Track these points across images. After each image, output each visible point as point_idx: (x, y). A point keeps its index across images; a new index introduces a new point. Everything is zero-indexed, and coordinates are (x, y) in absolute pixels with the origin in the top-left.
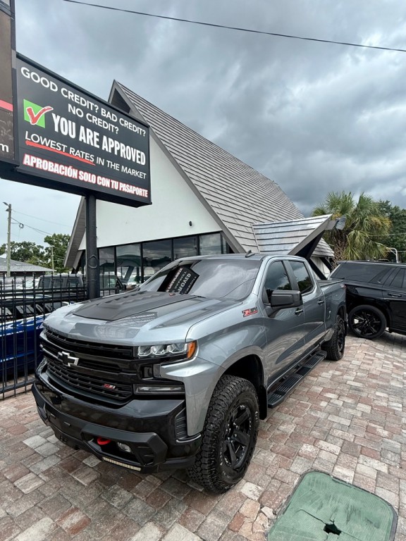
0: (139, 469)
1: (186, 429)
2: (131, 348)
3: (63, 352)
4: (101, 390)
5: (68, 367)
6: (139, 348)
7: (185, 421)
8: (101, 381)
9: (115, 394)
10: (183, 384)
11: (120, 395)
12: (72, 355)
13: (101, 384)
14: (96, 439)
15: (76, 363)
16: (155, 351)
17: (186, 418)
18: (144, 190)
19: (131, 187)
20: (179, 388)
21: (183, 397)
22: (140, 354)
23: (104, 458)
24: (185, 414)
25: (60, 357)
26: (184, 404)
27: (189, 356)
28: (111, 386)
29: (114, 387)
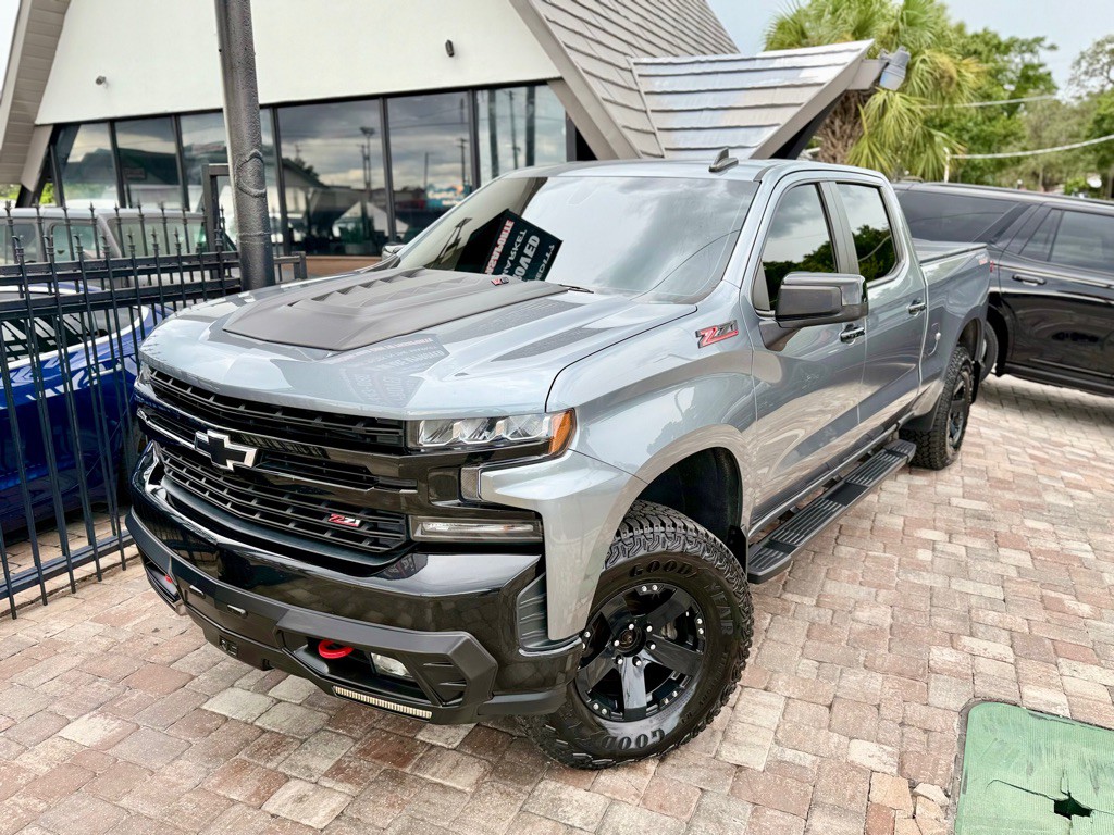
0: (428, 714)
1: (544, 624)
2: (400, 424)
3: (210, 433)
4: (323, 530)
5: (228, 472)
6: (422, 424)
7: (544, 606)
8: (321, 509)
9: (361, 538)
10: (538, 516)
11: (376, 542)
12: (235, 438)
13: (321, 515)
14: (315, 645)
15: (249, 462)
16: (464, 434)
17: (545, 598)
20: (529, 528)
21: (537, 548)
22: (424, 439)
23: (338, 690)
24: (542, 588)
25: (201, 444)
26: (540, 568)
27: (554, 448)
28: (349, 520)
29: (358, 522)
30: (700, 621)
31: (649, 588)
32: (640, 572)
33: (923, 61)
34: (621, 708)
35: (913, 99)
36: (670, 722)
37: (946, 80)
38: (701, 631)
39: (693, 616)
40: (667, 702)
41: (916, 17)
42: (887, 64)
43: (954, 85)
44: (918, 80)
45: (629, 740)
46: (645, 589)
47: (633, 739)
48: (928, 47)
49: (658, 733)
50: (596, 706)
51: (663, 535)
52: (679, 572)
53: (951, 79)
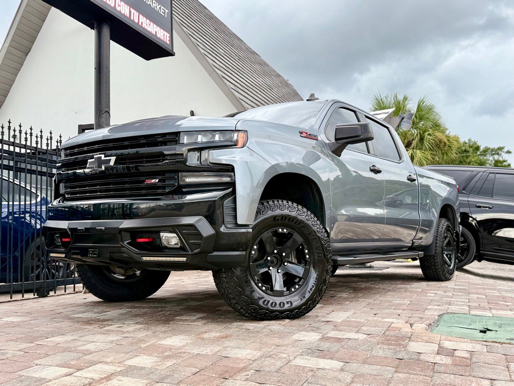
0: (185, 260)
1: (235, 217)
2: (177, 135)
3: (95, 156)
5: (102, 171)
7: (235, 209)
8: (142, 178)
9: (159, 188)
10: (233, 167)
11: (164, 189)
12: (107, 155)
13: (142, 182)
15: (112, 163)
17: (236, 205)
18: (166, 33)
19: (152, 24)
21: (233, 185)
24: (235, 201)
26: (234, 192)
27: (240, 144)
28: (153, 181)
29: (157, 180)
30: (306, 251)
31: (283, 230)
32: (278, 220)
33: (429, 134)
34: (272, 289)
35: (426, 153)
36: (295, 300)
37: (443, 144)
38: (307, 256)
39: (303, 248)
40: (293, 290)
41: (423, 116)
42: (403, 118)
43: (447, 146)
44: (428, 144)
45: (276, 304)
46: (280, 230)
47: (278, 303)
48: (431, 128)
49: (289, 303)
50: (260, 285)
51: (287, 206)
52: (295, 223)
53: (445, 144)
